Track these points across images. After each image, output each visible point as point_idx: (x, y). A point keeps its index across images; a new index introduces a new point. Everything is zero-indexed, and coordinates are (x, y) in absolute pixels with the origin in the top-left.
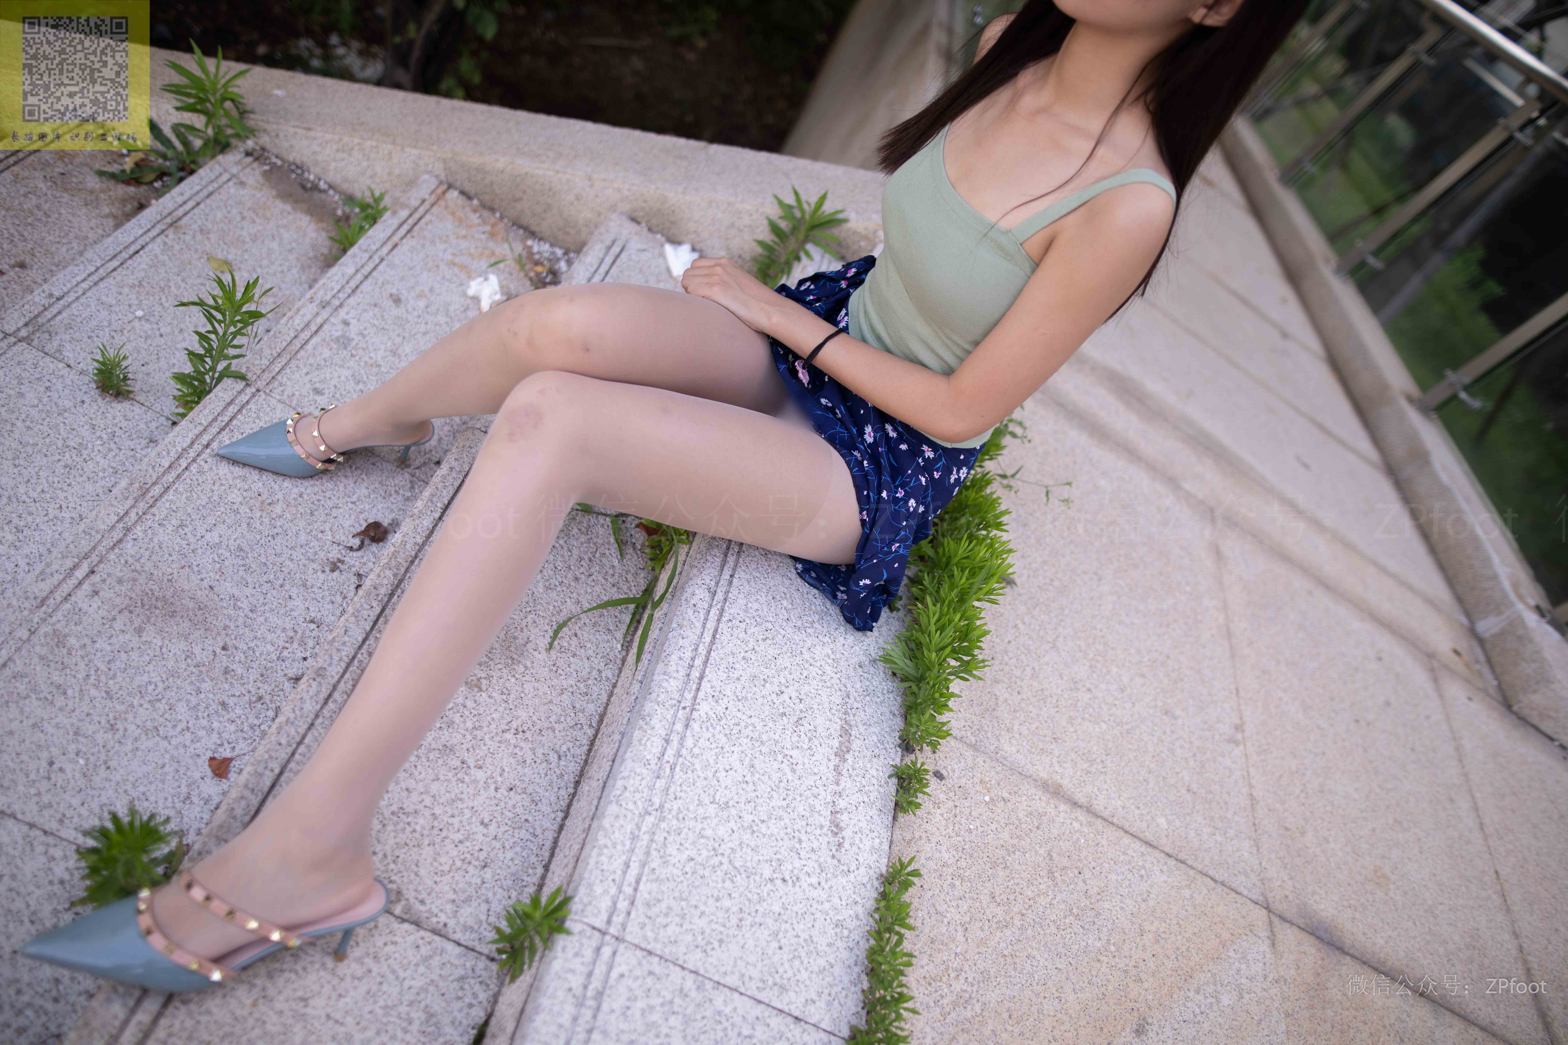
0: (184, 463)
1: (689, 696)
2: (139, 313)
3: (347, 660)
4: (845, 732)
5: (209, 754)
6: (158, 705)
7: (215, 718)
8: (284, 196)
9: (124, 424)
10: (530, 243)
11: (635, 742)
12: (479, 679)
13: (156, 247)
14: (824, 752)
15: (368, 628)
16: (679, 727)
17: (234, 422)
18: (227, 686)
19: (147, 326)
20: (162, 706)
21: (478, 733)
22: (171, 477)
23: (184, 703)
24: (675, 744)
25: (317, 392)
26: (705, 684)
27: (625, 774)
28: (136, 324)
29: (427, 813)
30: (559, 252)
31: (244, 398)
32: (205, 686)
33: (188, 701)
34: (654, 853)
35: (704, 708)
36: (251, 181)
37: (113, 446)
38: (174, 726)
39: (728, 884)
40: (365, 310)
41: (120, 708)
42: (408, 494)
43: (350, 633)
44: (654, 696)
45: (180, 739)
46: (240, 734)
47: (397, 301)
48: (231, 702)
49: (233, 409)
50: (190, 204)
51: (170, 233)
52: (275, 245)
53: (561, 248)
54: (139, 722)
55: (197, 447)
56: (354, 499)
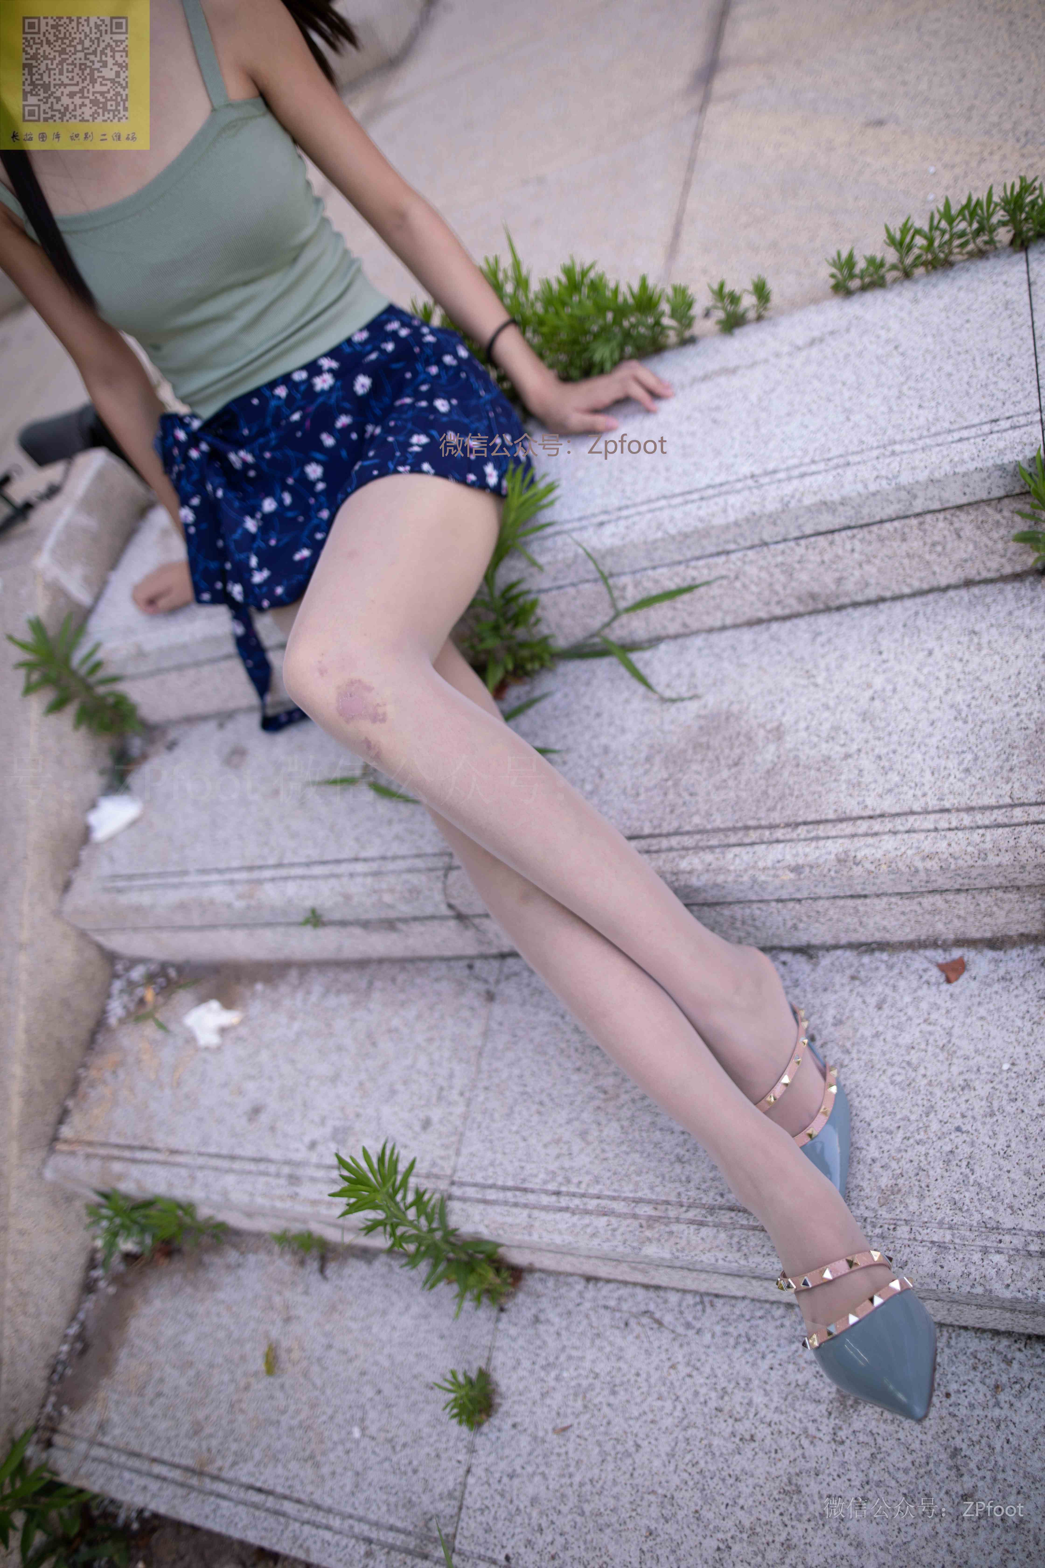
0: (592, 1204)
1: (739, 485)
2: (356, 1433)
3: (814, 844)
4: (706, 378)
5: (945, 987)
6: (915, 1061)
7: (900, 1005)
8: (106, 1367)
9: (526, 1364)
10: (113, 1021)
11: (819, 497)
12: (770, 732)
13: (244, 1473)
14: (736, 381)
15: (763, 846)
16: (781, 475)
17: (510, 1183)
18: (857, 1014)
19: (372, 1415)
20: (914, 1057)
21: (832, 703)
22: (620, 1207)
23: (900, 1040)
24: (803, 469)
25: (427, 1124)
26: (718, 480)
27: (860, 487)
28: (373, 1430)
29: (948, 699)
30: (118, 985)
31: (471, 1192)
32: (867, 1032)
33: (895, 1037)
34: (933, 430)
35: (746, 469)
36: (95, 1418)
37: (563, 1358)
38: (931, 1033)
39: (929, 375)
40: (285, 1135)
41: (938, 1092)
42: (526, 974)
43: (780, 857)
44: (756, 508)
45: (943, 1021)
46: (905, 973)
47: (256, 1111)
48: (872, 1001)
49: (491, 1195)
50: (157, 1469)
51: (212, 1469)
52: (190, 1338)
53: (110, 985)
54: (945, 1067)
55: (564, 1202)
56: (557, 1019)
